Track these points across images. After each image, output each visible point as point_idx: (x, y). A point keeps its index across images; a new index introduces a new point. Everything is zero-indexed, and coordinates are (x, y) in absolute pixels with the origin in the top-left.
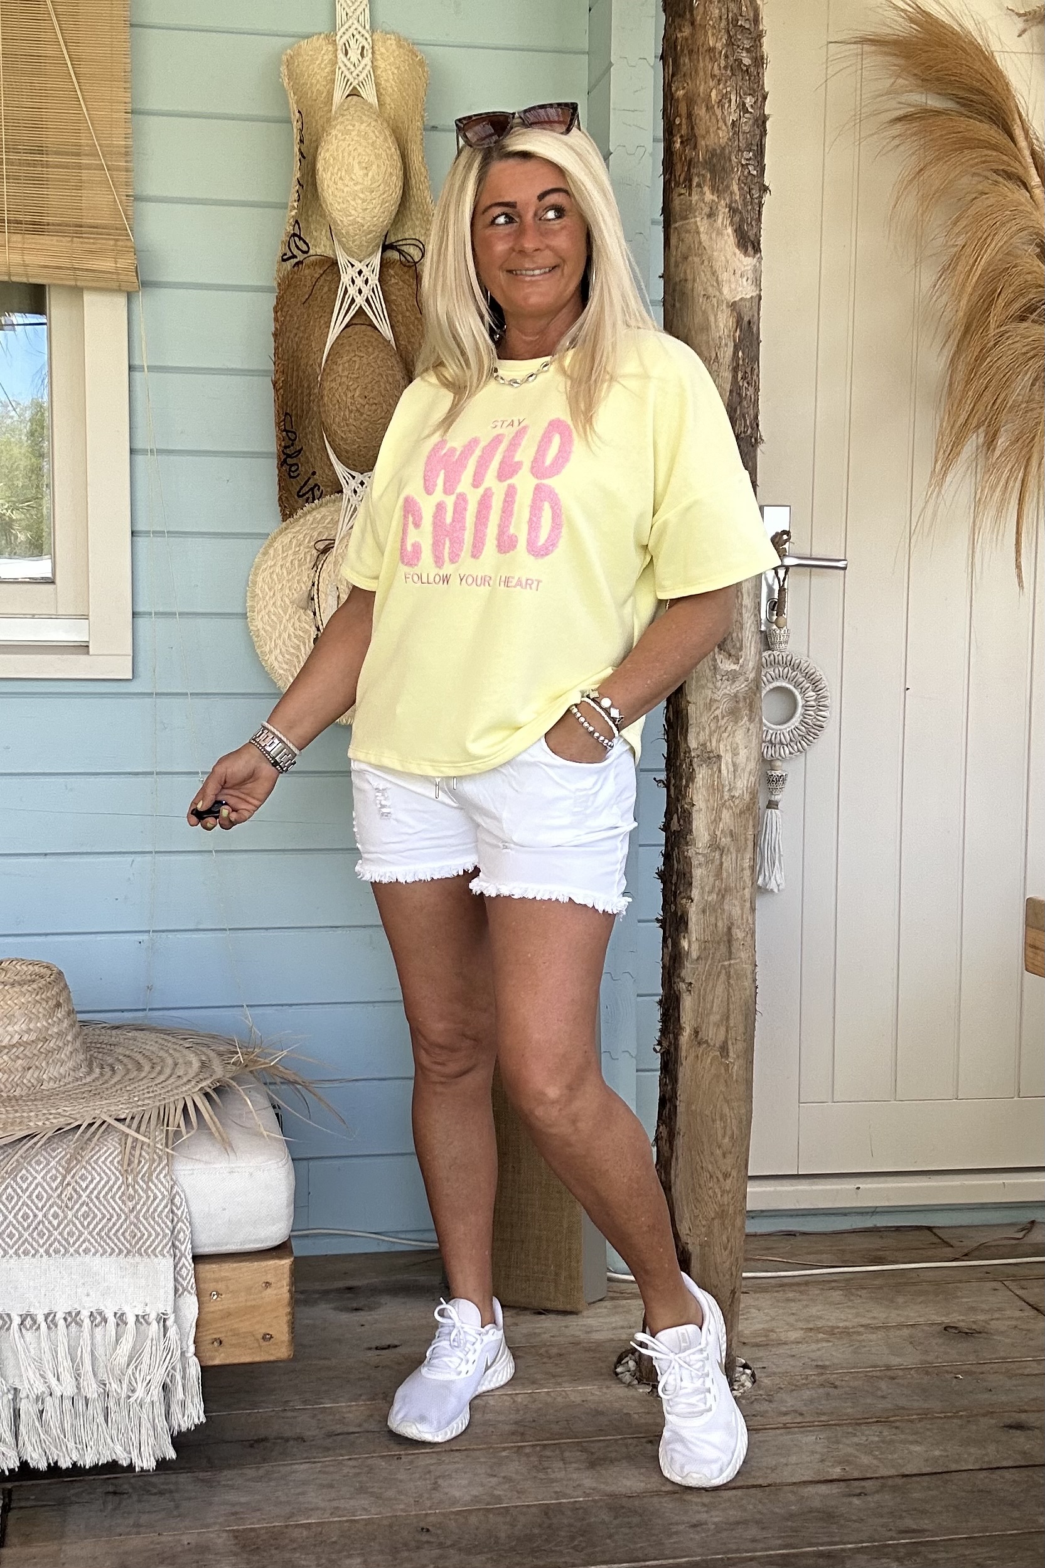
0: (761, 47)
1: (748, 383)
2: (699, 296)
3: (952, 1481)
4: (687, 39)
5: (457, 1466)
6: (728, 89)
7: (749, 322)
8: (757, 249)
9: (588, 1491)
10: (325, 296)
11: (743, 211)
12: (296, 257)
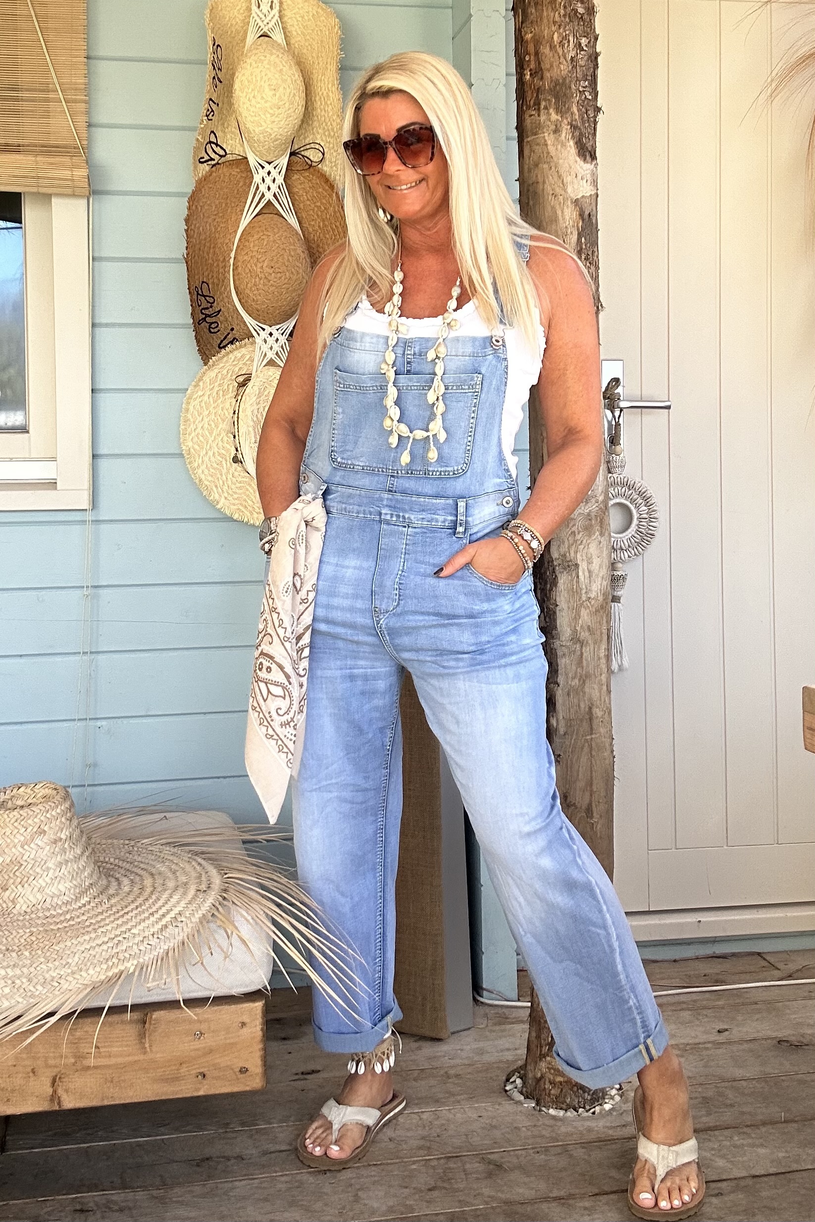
1: (590, 263)
2: (548, 194)
6: (567, 33)
7: (589, 215)
8: (593, 157)
9: (486, 1199)
10: (241, 190)
11: (582, 128)
12: (214, 160)
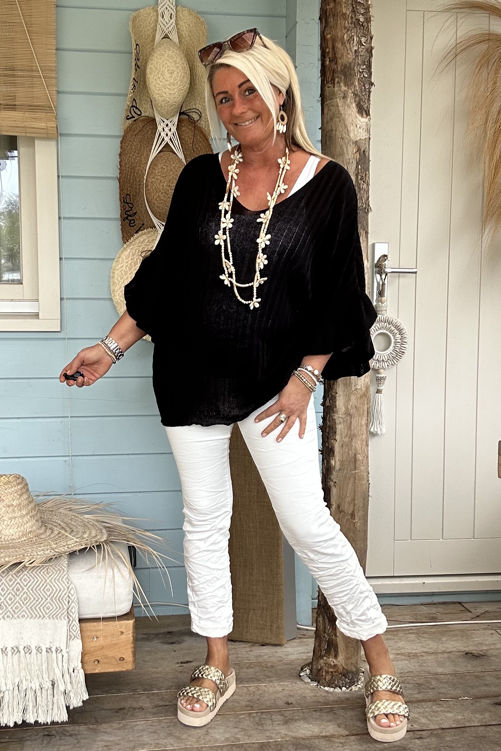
0: (369, 12)
1: (363, 181)
2: (338, 138)
3: (466, 732)
4: (332, 9)
5: (218, 723)
6: (353, 34)
7: (364, 151)
8: (368, 114)
9: (283, 736)
10: (149, 136)
11: (361, 95)
12: (134, 117)
